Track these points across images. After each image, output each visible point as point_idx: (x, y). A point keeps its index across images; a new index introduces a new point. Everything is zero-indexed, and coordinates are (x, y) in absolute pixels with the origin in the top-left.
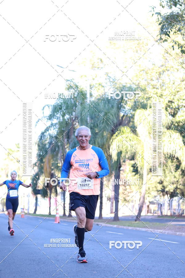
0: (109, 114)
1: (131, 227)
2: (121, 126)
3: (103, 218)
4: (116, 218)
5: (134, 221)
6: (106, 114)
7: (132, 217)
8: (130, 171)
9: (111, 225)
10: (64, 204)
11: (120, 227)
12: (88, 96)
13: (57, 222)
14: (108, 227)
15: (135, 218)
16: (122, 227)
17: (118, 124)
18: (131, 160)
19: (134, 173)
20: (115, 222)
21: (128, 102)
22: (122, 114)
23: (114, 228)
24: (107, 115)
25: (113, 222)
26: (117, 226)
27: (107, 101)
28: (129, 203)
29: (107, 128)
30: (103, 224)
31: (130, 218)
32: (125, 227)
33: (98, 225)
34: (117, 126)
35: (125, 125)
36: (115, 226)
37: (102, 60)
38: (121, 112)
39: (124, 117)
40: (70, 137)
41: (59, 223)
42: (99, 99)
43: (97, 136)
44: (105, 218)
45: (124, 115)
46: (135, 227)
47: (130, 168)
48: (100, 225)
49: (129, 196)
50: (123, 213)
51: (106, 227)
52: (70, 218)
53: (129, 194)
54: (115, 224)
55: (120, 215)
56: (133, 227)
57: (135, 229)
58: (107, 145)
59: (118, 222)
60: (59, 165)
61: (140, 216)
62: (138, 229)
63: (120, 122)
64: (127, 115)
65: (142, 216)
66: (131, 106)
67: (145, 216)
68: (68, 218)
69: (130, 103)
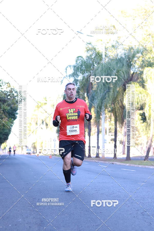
0: (121, 72)
1: (141, 165)
2: (131, 82)
3: (117, 158)
4: (128, 158)
5: (144, 160)
7: (141, 157)
8: (139, 119)
9: (124, 164)
11: (132, 165)
12: (104, 56)
14: (122, 165)
15: (144, 158)
16: (134, 165)
17: (129, 79)
18: (140, 110)
19: (142, 121)
20: (127, 161)
21: (137, 61)
22: (132, 72)
23: (127, 166)
24: (119, 73)
25: (126, 162)
26: (129, 164)
27: (119, 61)
28: (138, 146)
29: (118, 83)
30: (118, 163)
31: (140, 158)
32: (136, 166)
33: (113, 164)
34: (128, 81)
36: (128, 165)
37: (115, 27)
38: (131, 70)
39: (134, 74)
40: (89, 91)
42: (112, 60)
43: (111, 90)
44: (119, 158)
45: (134, 73)
46: (144, 165)
47: (138, 117)
48: (115, 164)
49: (138, 140)
50: (133, 154)
51: (120, 165)
52: (90, 158)
53: (138, 138)
54: (127, 163)
55: (131, 156)
56: (143, 165)
57: (144, 167)
58: (119, 99)
59: (130, 162)
61: (148, 156)
62: (147, 167)
63: (130, 78)
64: (136, 73)
65: (150, 156)
66: (139, 64)
67: (152, 156)
68: (88, 159)
69: (139, 62)
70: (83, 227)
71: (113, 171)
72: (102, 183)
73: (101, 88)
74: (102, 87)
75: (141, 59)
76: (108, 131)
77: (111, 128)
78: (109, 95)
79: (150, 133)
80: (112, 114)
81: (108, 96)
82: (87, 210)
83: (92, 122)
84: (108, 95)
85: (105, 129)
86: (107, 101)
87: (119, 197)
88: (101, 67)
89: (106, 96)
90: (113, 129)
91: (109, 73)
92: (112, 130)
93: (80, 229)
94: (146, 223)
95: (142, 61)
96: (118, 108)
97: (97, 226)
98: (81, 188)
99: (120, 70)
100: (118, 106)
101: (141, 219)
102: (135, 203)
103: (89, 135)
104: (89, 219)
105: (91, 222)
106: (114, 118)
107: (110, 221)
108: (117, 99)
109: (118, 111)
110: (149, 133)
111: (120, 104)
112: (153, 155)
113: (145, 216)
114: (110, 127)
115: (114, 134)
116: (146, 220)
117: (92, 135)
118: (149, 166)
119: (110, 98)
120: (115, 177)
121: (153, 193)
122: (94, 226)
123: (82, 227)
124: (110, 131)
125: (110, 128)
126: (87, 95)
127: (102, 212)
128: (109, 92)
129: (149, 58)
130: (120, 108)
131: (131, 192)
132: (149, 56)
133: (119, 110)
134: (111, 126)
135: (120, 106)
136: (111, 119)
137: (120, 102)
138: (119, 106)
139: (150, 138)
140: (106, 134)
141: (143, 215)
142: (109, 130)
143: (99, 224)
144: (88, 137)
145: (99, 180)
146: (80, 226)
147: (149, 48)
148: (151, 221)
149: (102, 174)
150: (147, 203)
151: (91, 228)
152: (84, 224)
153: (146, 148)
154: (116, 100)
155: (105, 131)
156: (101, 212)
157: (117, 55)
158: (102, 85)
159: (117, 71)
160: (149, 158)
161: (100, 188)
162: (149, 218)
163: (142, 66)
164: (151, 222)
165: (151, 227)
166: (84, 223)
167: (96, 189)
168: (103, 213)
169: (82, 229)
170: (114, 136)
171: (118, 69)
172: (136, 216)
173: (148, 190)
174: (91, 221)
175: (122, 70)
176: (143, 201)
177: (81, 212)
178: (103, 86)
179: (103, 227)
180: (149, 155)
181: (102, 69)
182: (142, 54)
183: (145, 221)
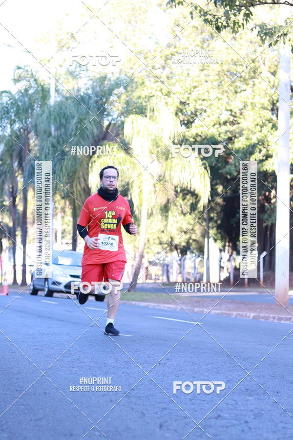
0: (86, 122)
2: (105, 141)
6: (80, 121)
10: (14, 266)
12: (52, 93)
13: (5, 294)
15: (128, 286)
17: (101, 136)
21: (115, 102)
22: (106, 123)
24: (82, 124)
27: (82, 100)
34: (99, 140)
35: (112, 140)
37: (74, 35)
38: (105, 119)
39: (111, 127)
40: (23, 159)
41: (7, 294)
42: (67, 99)
43: (66, 157)
45: (110, 124)
46: (128, 300)
52: (25, 288)
56: (125, 300)
57: (128, 303)
58: (81, 174)
60: (5, 203)
61: (136, 283)
62: (134, 303)
63: (103, 134)
64: (115, 124)
65: (139, 284)
66: (120, 108)
67: (143, 283)
68: (21, 288)
69: (119, 105)
70: (9, 424)
71: (70, 312)
72: (48, 334)
73: (49, 153)
74: (49, 150)
75: (123, 97)
76: (59, 235)
77: (66, 230)
78: (62, 168)
79: (139, 240)
80: (68, 203)
81: (60, 168)
82: (18, 389)
83: (30, 218)
84: (60, 166)
85: (54, 231)
86: (58, 177)
87: (80, 361)
88: (46, 111)
89: (57, 168)
90: (70, 231)
91: (62, 124)
92: (67, 234)
93: (3, 428)
94: (134, 414)
95: (125, 103)
96: (79, 192)
97: (38, 420)
98: (7, 346)
99: (85, 119)
100: (79, 188)
101: (125, 405)
102: (111, 373)
103: (24, 242)
104: (22, 407)
105: (26, 414)
106: (71, 211)
107: (64, 409)
108: (77, 175)
109: (79, 198)
110: (137, 240)
111: (83, 185)
112: (144, 281)
113: (132, 398)
114: (64, 228)
115: (71, 241)
116: (134, 406)
117: (30, 243)
118: (137, 302)
119: (64, 173)
120: (74, 323)
121: (146, 353)
122: (31, 420)
123: (7, 422)
124: (63, 235)
125: (64, 230)
126: (20, 165)
127: (47, 391)
128: (63, 161)
129: (139, 97)
130: (82, 192)
131: (103, 352)
132: (139, 94)
133: (80, 195)
134: (65, 226)
135: (83, 187)
136: (64, 212)
137: (82, 180)
138: (81, 188)
139: (140, 250)
140: (57, 241)
141: (129, 397)
142: (62, 233)
143: (41, 416)
144: (22, 247)
145: (42, 329)
146: (4, 422)
147: (140, 78)
148: (144, 409)
149: (48, 318)
150: (135, 372)
151: (26, 425)
152: (12, 417)
153: (133, 268)
154: (75, 175)
155: (54, 235)
156: (45, 393)
157: (79, 90)
158: (50, 146)
159: (79, 120)
160: (138, 286)
161: (45, 345)
162: (140, 403)
163: (126, 112)
164: (144, 411)
165: (144, 421)
166: (12, 414)
167: (36, 347)
168: (49, 393)
169: (7, 428)
170: (71, 245)
171: (81, 117)
172: (114, 400)
173: (138, 348)
174: (26, 411)
175: (88, 119)
176: (127, 370)
177: (6, 393)
178: (50, 148)
179: (49, 423)
180: (138, 282)
181: (50, 115)
182: (125, 88)
183: (133, 409)
